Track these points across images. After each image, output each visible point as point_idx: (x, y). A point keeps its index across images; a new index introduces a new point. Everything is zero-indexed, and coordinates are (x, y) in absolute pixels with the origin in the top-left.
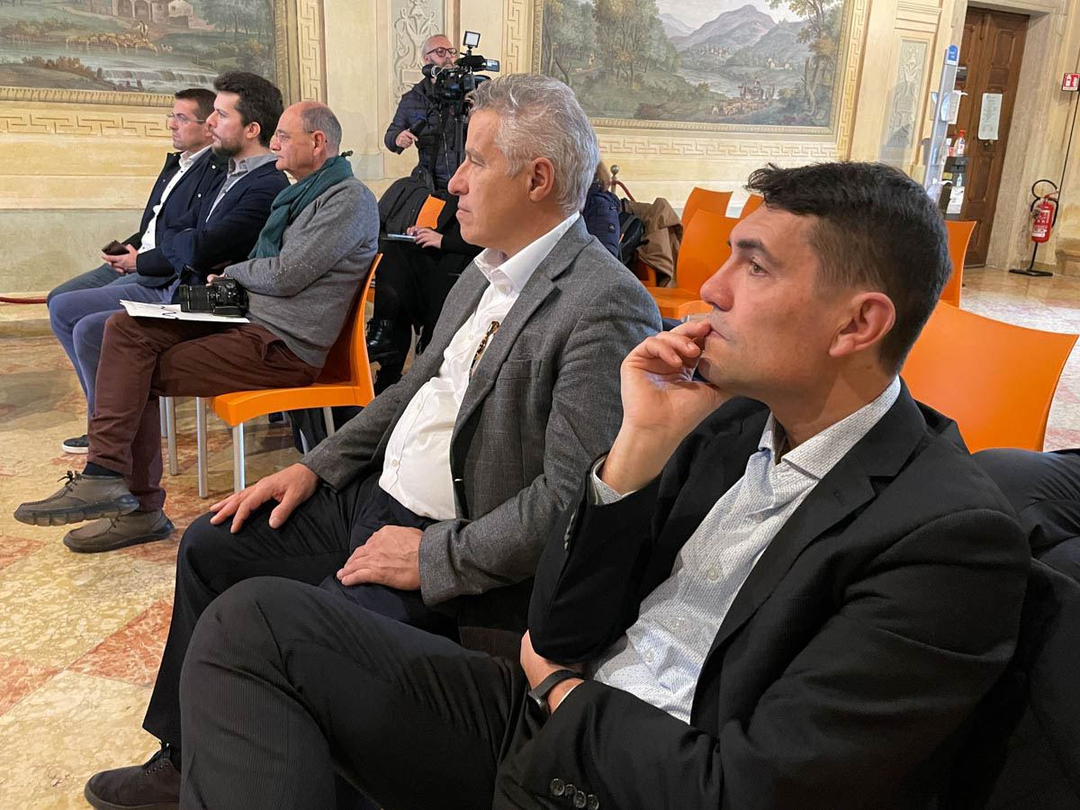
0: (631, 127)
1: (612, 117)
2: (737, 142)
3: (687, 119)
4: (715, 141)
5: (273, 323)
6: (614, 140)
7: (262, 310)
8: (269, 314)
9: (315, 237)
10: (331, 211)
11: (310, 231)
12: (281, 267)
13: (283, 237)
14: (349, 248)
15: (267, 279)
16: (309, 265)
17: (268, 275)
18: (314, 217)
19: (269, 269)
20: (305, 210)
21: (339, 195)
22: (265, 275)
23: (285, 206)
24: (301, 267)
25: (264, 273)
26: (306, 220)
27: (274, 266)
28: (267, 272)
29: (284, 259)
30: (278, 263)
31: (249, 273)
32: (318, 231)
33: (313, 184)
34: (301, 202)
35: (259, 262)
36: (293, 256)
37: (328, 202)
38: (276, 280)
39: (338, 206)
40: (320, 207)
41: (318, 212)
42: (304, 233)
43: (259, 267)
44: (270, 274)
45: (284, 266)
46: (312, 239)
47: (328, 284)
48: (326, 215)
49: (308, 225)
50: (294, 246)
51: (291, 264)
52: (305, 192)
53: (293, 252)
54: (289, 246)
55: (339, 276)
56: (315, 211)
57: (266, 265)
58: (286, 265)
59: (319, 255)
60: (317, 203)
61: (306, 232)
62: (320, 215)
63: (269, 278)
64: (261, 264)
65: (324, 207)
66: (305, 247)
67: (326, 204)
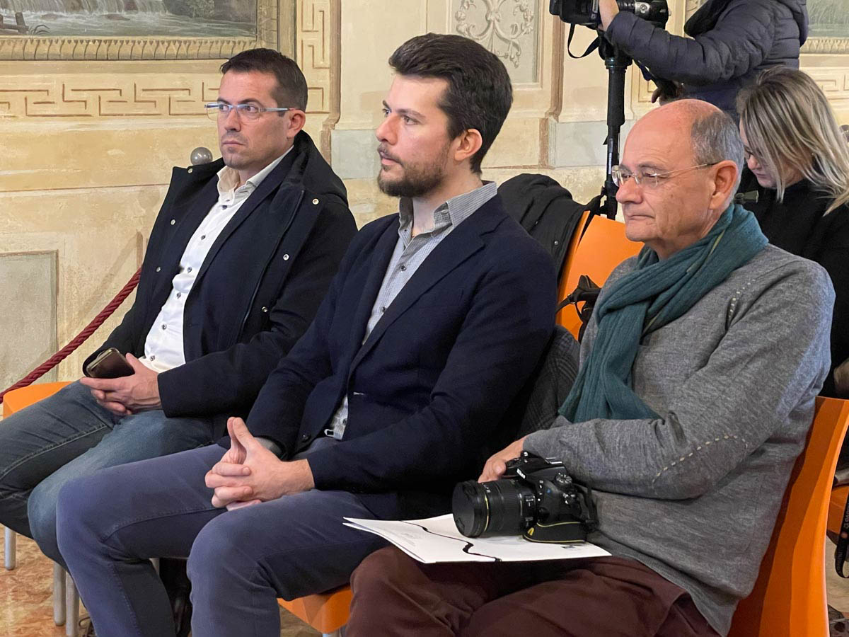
5: (661, 556)
7: (633, 528)
8: (651, 536)
9: (746, 377)
10: (772, 323)
11: (733, 364)
12: (689, 442)
13: (637, 370)
14: (801, 394)
15: (655, 467)
16: (739, 436)
17: (660, 460)
18: (728, 334)
19: (658, 444)
20: (691, 317)
21: (782, 288)
22: (649, 457)
23: (637, 307)
24: (726, 440)
25: (645, 455)
26: (709, 339)
27: (672, 441)
28: (653, 451)
29: (692, 425)
30: (680, 434)
31: (599, 451)
32: (751, 366)
33: (702, 264)
34: (673, 299)
35: (621, 429)
36: (710, 418)
37: (759, 303)
38: (678, 469)
39: (785, 311)
40: (740, 313)
41: (738, 323)
42: (720, 370)
43: (628, 442)
44: (661, 456)
45: (695, 439)
46: (742, 382)
47: (758, 468)
48: (763, 330)
49: (721, 351)
50: (705, 398)
51: (709, 436)
52: (685, 279)
53: (707, 410)
54: (692, 396)
55: (777, 450)
56: (730, 320)
57: (646, 434)
58: (700, 438)
59: (755, 414)
60: (733, 305)
61: (724, 368)
62: (745, 331)
63: (661, 467)
64: (631, 435)
65: (751, 314)
66: (728, 399)
67: (754, 307)
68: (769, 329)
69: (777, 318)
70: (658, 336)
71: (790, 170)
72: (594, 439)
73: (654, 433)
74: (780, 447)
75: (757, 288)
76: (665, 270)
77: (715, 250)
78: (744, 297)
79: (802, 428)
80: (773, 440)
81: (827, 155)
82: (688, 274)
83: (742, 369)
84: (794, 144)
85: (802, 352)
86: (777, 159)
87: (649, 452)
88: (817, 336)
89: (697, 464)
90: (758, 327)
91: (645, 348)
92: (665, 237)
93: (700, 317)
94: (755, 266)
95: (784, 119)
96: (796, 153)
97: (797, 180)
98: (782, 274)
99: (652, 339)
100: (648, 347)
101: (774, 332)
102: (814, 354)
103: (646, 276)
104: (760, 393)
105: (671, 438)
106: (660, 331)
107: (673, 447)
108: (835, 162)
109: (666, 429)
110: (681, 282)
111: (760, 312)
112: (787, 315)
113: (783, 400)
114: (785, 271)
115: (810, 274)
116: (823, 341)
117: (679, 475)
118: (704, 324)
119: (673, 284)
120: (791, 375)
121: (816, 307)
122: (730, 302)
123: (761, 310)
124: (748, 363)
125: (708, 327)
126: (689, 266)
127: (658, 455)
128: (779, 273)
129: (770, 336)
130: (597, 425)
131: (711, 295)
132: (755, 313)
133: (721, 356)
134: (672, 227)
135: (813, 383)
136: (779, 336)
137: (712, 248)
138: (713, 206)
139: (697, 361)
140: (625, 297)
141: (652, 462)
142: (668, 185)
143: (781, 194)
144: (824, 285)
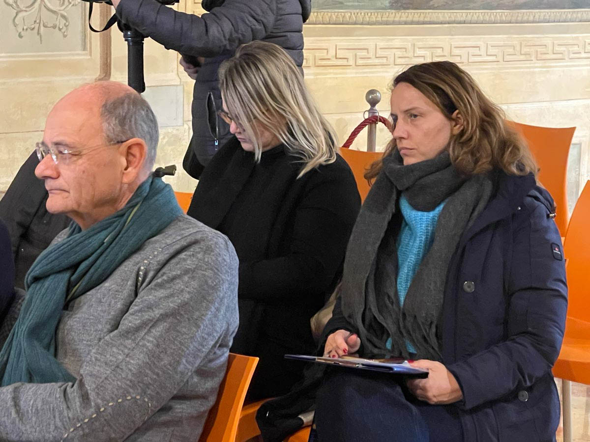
0: (387, 23)
1: (355, 7)
2: (548, 39)
3: (471, 5)
4: (515, 40)
6: (361, 44)
9: (149, 341)
10: (174, 289)
11: (138, 329)
12: (93, 404)
13: (60, 335)
14: (203, 355)
15: (63, 429)
16: (141, 396)
17: (66, 421)
18: (137, 300)
19: (65, 407)
20: (107, 284)
21: (184, 257)
22: (57, 420)
23: (60, 276)
24: (129, 400)
25: (54, 417)
26: (119, 305)
27: (78, 404)
28: (61, 413)
29: (97, 387)
30: (85, 397)
31: (14, 415)
32: (153, 331)
33: (118, 235)
34: (93, 267)
35: (35, 394)
36: (114, 381)
37: (164, 270)
38: (83, 430)
39: (186, 278)
40: (147, 280)
41: (145, 290)
42: (126, 334)
43: (39, 405)
44: (67, 418)
45: (99, 401)
46: (144, 346)
47: (166, 424)
48: (166, 297)
49: (128, 316)
50: (111, 361)
51: (112, 398)
52: (103, 249)
53: (111, 373)
54: (99, 360)
55: (184, 406)
56: (138, 286)
57: (56, 398)
58: (103, 399)
59: (158, 375)
60: (141, 273)
61: (129, 332)
62: (150, 297)
63: (67, 428)
64: (43, 399)
65: (157, 281)
66: (132, 361)
67: (159, 275)
68: (172, 295)
69: (179, 285)
70: (80, 302)
71: (267, 134)
72: (10, 403)
73: (62, 395)
74: (189, 403)
75: (162, 258)
76: (85, 240)
77: (131, 220)
78: (151, 265)
79: (212, 384)
80: (180, 397)
81: (298, 120)
82: (105, 244)
83: (145, 334)
84: (268, 110)
85: (203, 315)
86: (253, 123)
87: (57, 414)
88: (218, 300)
89: (100, 424)
90: (162, 293)
91: (68, 314)
92: (81, 210)
93: (113, 284)
94: (167, 236)
95: (257, 87)
96: (270, 118)
97: (274, 144)
98: (185, 243)
99: (76, 305)
100: (71, 313)
101: (176, 298)
102: (216, 316)
103: (68, 246)
104: (162, 355)
105: (77, 400)
106: (83, 297)
107: (78, 409)
108: (306, 126)
109: (73, 392)
110: (99, 251)
111: (164, 280)
112: (188, 282)
113: (184, 361)
114: (188, 240)
115: (210, 243)
116: (226, 304)
117: (84, 435)
118: (117, 291)
119: (93, 254)
120: (192, 338)
121: (215, 273)
122: (139, 270)
123: (165, 277)
124: (151, 327)
125: (120, 294)
126: (106, 237)
127: (65, 417)
128: (182, 243)
129: (172, 302)
130: (16, 390)
131: (126, 263)
132: (159, 281)
133: (130, 321)
134: (86, 201)
135: (217, 342)
136: (180, 301)
137: (127, 219)
138: (125, 180)
139: (108, 327)
140: (49, 266)
141: (59, 424)
142: (80, 161)
143: (258, 155)
144: (224, 252)
